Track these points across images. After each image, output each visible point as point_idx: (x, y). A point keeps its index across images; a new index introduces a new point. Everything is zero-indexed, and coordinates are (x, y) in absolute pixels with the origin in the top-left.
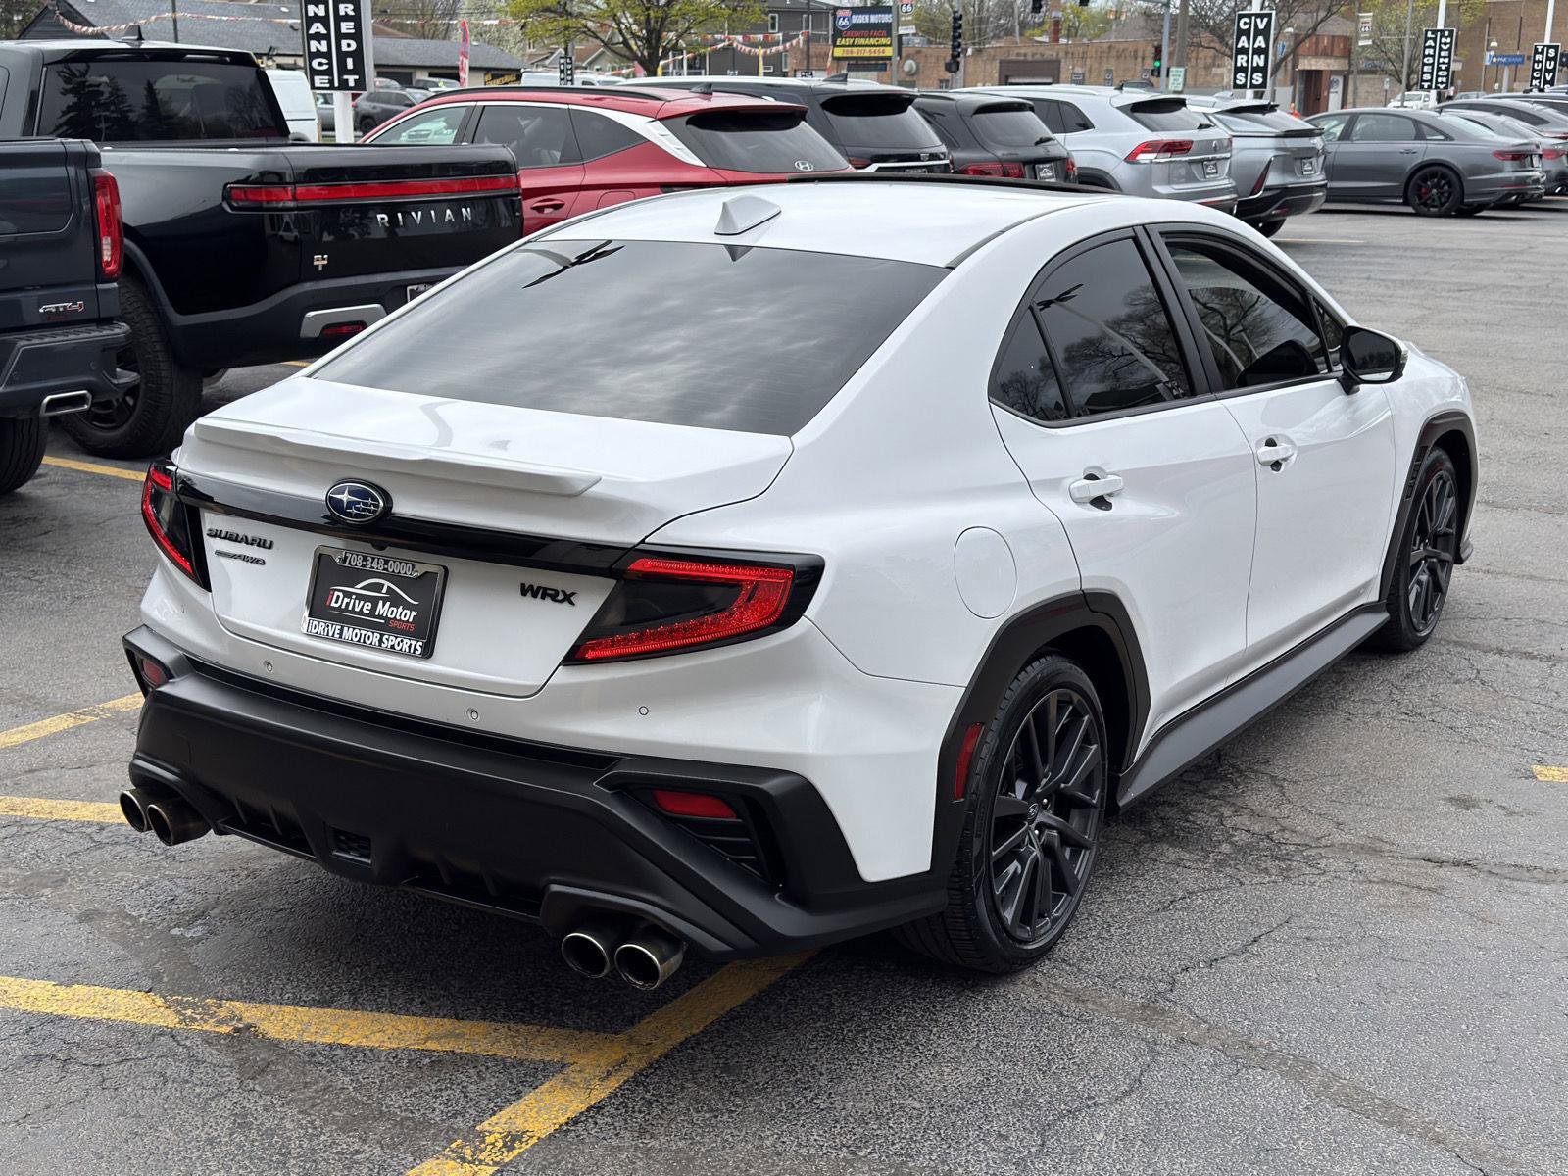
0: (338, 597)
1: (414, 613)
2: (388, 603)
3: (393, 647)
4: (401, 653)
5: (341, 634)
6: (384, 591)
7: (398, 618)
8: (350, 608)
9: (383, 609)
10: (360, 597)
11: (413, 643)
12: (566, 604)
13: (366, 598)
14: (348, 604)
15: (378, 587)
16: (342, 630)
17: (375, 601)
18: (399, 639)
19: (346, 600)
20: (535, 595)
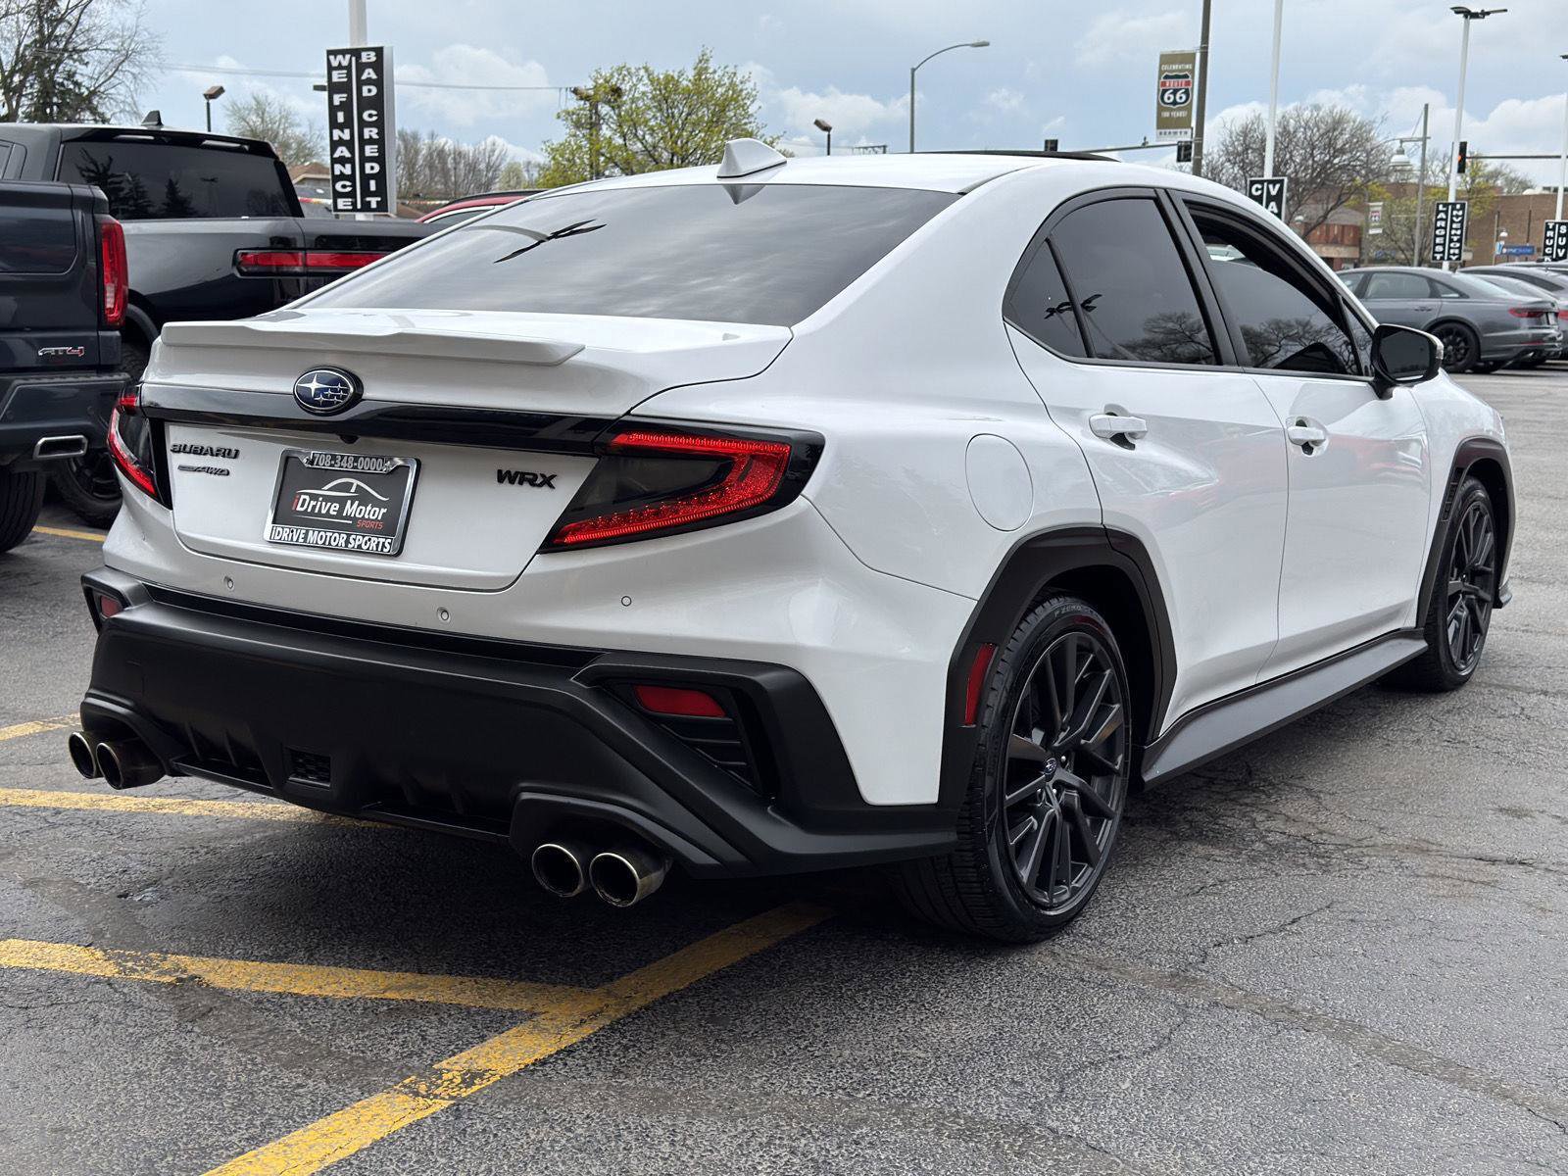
0: (305, 500)
1: (384, 511)
2: (357, 502)
3: (360, 546)
4: (368, 553)
5: (305, 538)
6: (353, 490)
7: (366, 517)
8: (316, 511)
9: (351, 509)
10: (327, 499)
11: (382, 540)
12: (545, 488)
13: (333, 500)
14: (314, 507)
15: (346, 487)
16: (306, 534)
17: (342, 501)
18: (366, 538)
19: (313, 503)
20: (512, 482)
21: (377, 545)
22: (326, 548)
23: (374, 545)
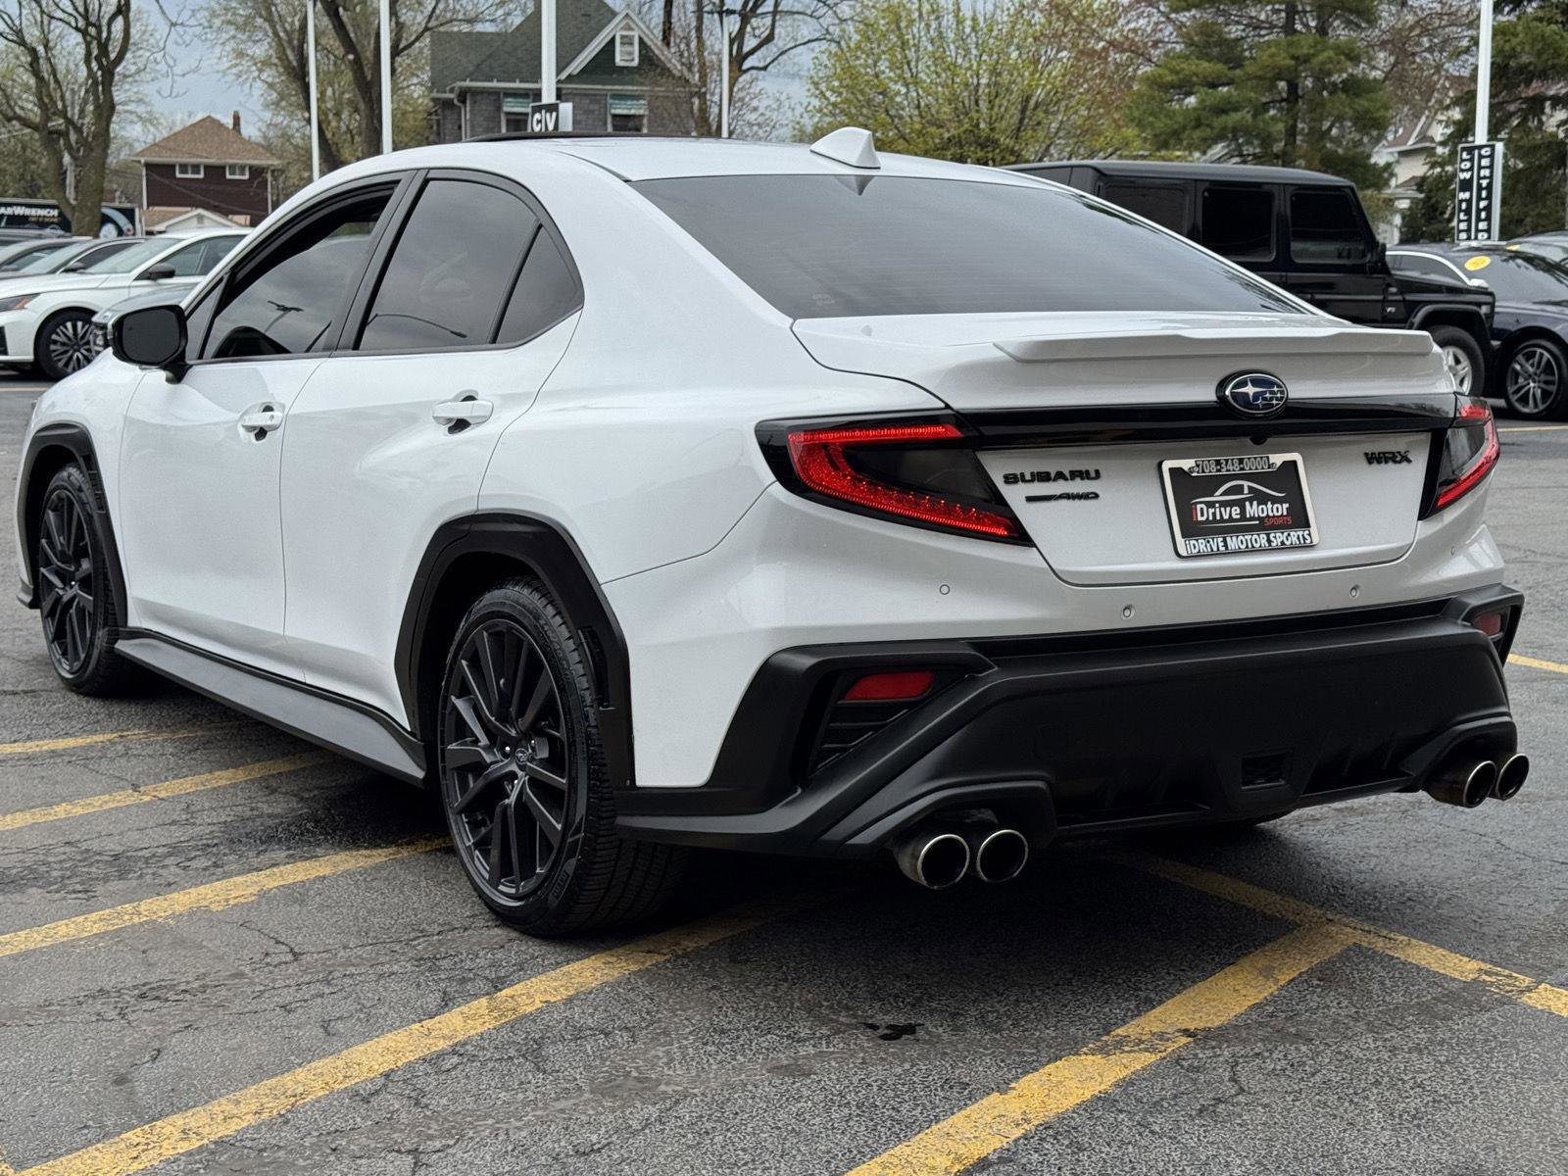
0: (1202, 509)
1: (1286, 506)
2: (1255, 503)
3: (1283, 543)
4: (1293, 548)
5: (1226, 545)
6: (1246, 491)
7: (1271, 514)
8: (1218, 518)
9: (1253, 510)
10: (1224, 504)
11: (1300, 533)
12: (1405, 463)
13: (1230, 503)
14: (1214, 514)
15: (1239, 490)
16: (1225, 541)
17: (1241, 504)
18: (1286, 534)
19: (1211, 511)
20: (1379, 462)
21: (1298, 538)
22: (1251, 551)
23: (1295, 539)
